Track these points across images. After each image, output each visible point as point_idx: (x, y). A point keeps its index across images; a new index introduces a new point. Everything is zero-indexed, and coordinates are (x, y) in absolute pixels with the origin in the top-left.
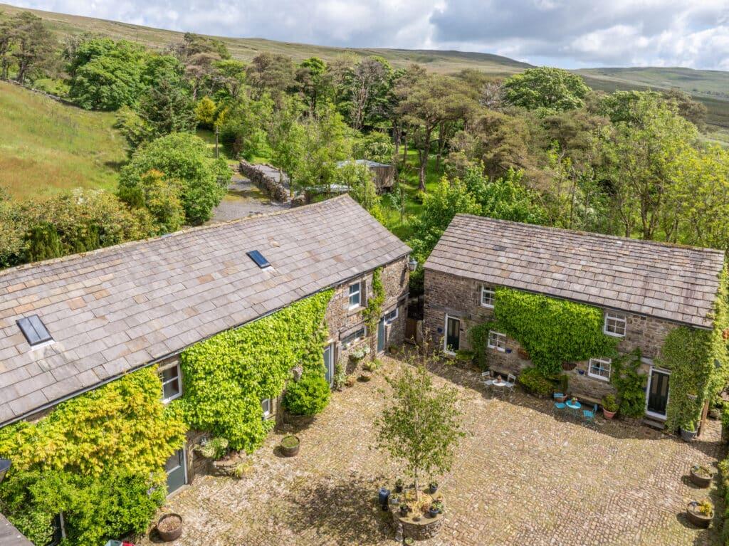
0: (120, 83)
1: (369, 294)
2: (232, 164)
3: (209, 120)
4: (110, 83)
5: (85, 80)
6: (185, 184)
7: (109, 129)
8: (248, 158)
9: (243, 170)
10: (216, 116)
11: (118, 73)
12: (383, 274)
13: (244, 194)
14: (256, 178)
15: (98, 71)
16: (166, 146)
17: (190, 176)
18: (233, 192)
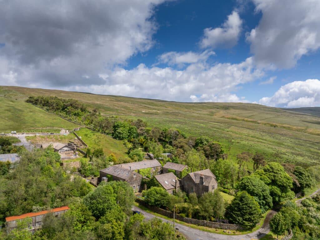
0: (124, 134)
1: (156, 169)
2: (146, 153)
3: (142, 143)
4: (122, 134)
5: (118, 133)
6: (138, 157)
7: (123, 145)
8: (149, 152)
9: (148, 155)
10: (144, 143)
11: (124, 131)
12: (158, 167)
13: (148, 159)
14: (149, 156)
15: (120, 132)
16: (136, 151)
17: (139, 156)
18: (146, 158)
